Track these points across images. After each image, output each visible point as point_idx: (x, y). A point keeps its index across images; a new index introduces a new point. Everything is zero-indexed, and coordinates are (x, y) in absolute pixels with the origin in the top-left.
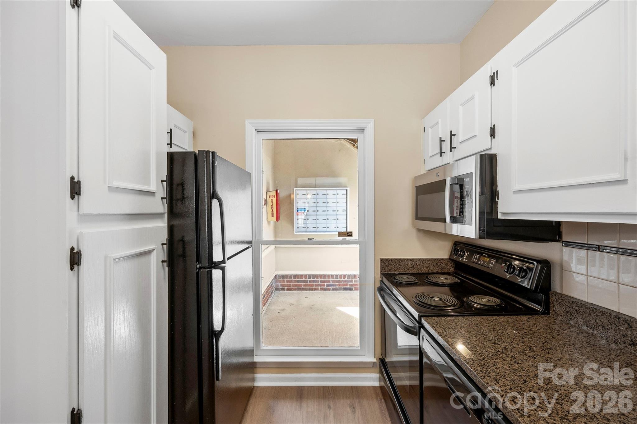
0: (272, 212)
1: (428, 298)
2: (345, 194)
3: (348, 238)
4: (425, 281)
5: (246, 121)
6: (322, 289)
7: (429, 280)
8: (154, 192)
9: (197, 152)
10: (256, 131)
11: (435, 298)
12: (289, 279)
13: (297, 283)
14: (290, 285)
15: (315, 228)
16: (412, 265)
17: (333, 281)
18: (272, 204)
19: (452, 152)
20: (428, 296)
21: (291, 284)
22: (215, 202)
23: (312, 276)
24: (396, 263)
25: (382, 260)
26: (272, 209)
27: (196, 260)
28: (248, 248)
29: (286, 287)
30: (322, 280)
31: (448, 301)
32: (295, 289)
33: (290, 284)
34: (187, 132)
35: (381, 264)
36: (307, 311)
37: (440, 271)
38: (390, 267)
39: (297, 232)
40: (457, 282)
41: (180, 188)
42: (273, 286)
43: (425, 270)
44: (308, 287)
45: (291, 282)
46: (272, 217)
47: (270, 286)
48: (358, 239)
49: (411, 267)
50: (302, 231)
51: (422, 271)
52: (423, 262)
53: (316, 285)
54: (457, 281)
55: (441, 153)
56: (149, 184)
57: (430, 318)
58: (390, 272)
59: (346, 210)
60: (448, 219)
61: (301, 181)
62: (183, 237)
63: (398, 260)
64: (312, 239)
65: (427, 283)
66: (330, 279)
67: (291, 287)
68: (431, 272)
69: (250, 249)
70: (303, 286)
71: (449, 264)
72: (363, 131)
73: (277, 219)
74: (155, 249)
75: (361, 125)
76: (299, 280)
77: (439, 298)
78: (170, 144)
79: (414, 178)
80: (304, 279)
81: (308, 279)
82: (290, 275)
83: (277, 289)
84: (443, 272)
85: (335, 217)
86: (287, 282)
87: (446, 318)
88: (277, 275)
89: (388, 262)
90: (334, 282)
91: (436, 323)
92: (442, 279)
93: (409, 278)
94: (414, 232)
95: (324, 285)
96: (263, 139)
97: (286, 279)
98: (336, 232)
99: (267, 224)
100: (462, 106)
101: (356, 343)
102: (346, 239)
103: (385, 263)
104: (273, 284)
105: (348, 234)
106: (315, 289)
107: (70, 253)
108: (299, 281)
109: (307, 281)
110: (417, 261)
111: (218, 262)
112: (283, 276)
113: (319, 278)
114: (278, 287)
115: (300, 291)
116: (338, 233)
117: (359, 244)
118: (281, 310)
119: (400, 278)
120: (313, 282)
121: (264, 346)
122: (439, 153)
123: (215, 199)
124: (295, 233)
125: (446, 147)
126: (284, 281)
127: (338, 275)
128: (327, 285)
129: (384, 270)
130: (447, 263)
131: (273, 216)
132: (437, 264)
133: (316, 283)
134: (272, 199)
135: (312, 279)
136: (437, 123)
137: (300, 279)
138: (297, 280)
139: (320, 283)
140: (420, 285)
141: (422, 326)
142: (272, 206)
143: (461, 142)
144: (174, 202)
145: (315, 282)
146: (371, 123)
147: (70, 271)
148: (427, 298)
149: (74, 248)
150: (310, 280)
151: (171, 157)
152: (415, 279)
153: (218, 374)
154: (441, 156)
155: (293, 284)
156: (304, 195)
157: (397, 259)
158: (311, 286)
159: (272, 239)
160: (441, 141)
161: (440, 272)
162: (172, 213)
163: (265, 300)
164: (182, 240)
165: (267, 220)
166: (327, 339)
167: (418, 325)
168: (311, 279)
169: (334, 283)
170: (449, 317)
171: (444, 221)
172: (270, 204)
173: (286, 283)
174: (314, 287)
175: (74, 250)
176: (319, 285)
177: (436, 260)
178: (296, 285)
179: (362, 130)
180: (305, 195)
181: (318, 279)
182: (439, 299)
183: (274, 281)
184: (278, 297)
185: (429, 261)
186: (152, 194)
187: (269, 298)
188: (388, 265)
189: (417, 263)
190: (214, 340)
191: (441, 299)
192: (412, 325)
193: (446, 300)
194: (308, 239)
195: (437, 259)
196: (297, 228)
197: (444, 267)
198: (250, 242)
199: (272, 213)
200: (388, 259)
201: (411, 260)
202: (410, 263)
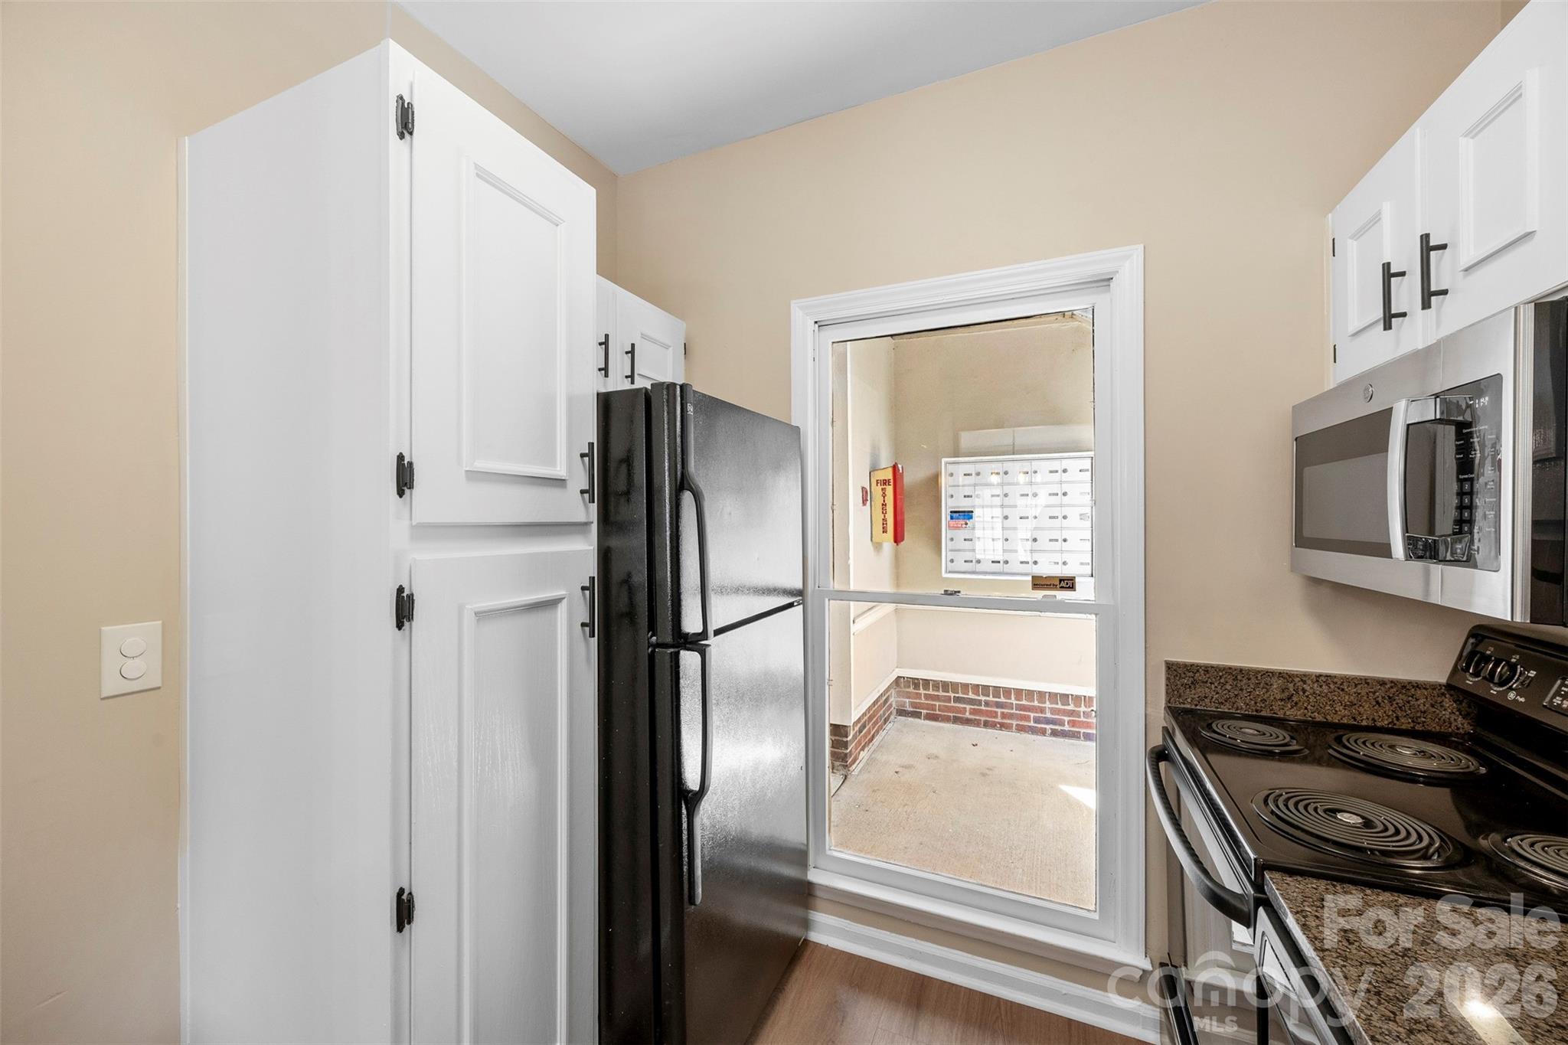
0: (884, 520)
1: (1316, 809)
2: (1088, 470)
3: (1062, 595)
4: (1331, 751)
5: (792, 305)
6: (1021, 729)
7: (1345, 751)
8: (563, 478)
9: (650, 388)
10: (817, 325)
11: (1346, 815)
12: (931, 692)
13: (952, 704)
14: (933, 707)
15: (999, 562)
16: (1283, 691)
17: (1053, 711)
18: (884, 501)
19: (1430, 307)
20: (1318, 805)
21: (937, 704)
22: (687, 498)
23: (993, 690)
24: (1222, 681)
25: (1170, 667)
26: (884, 512)
27: (648, 628)
28: (790, 605)
29: (924, 712)
30: (1021, 703)
31: (1397, 832)
32: (947, 719)
33: (932, 705)
34: (670, 347)
35: (1168, 679)
36: (973, 779)
37: (1405, 724)
38: (1201, 691)
39: (949, 572)
40: (1471, 773)
41: (624, 468)
42: (891, 705)
43: (1340, 715)
44: (983, 719)
45: (937, 698)
46: (883, 532)
47: (881, 702)
48: (1094, 599)
49: (1282, 700)
50: (963, 570)
51: (1328, 717)
52: (1332, 686)
53: (1004, 716)
54: (1472, 768)
55: (1389, 318)
56: (551, 461)
57: (1299, 878)
58: (1198, 707)
59: (1090, 515)
60: (1398, 548)
61: (967, 439)
62: (629, 575)
63: (1228, 670)
64: (956, 592)
65: (1333, 759)
66: (1045, 703)
67: (937, 712)
68: (1364, 723)
69: (798, 610)
70: (967, 714)
71: (1448, 702)
72: (1109, 285)
73: (898, 538)
74: (564, 598)
75: (1101, 269)
76: (957, 695)
77: (1363, 817)
78: (631, 377)
79: (1291, 410)
80: (971, 696)
81: (983, 695)
82: (934, 681)
83: (902, 712)
84: (1418, 727)
85: (1055, 535)
86: (927, 697)
87: (1368, 892)
88: (901, 677)
89: (1191, 674)
90: (1058, 714)
91: (1318, 904)
92: (1406, 754)
93: (1264, 734)
94: (1293, 588)
95: (1027, 718)
96: (833, 343)
97: (925, 689)
98: (1026, 574)
99: (872, 548)
100: (1472, 138)
101: (1089, 898)
102: (1055, 596)
103: (1180, 675)
104: (892, 700)
105: (1063, 584)
106: (1001, 727)
107: (397, 597)
108: (957, 700)
109: (979, 703)
110: (1305, 682)
111: (694, 634)
112: (916, 681)
113: (1013, 698)
114: (904, 707)
115: (961, 726)
116: (1030, 578)
117: (1096, 615)
118: (903, 767)
119: (1226, 730)
120: (997, 707)
121: (834, 847)
122: (1382, 322)
123: (689, 492)
124: (945, 575)
125: (1407, 293)
126: (918, 696)
127: (1068, 695)
128: (1037, 720)
129: (1180, 696)
130: (1439, 700)
131: (885, 531)
132: (1391, 699)
133: (1006, 711)
134: (882, 489)
135: (993, 697)
136: (1376, 219)
137: (961, 695)
138: (952, 695)
139: (1014, 711)
140: (1304, 760)
141: (1264, 901)
142: (884, 505)
143: (1466, 270)
144: (612, 499)
145: (1002, 708)
146: (1135, 257)
147: (397, 630)
148: (1310, 809)
149: (404, 588)
150: (987, 698)
151: (606, 403)
152: (1288, 739)
153: (692, 892)
154: (1388, 326)
155: (941, 703)
156: (969, 475)
157: (1224, 669)
158: (990, 717)
159: (887, 588)
160: (1388, 274)
161: (1404, 727)
162: (607, 521)
163: (865, 736)
164: (627, 581)
165: (871, 540)
166: (1015, 867)
167: (1252, 892)
168: (991, 698)
169: (1057, 717)
170: (1384, 891)
171: (1384, 551)
172: (878, 500)
173: (923, 701)
174: (999, 720)
175: (403, 592)
176: (1011, 716)
177: (1388, 686)
178: (949, 709)
179: (1105, 283)
180: (971, 475)
181: (1011, 699)
182: (1360, 820)
183: (893, 691)
184: (902, 732)
185: (1356, 685)
186: (559, 482)
187: (877, 732)
188: (1192, 683)
189: (1308, 688)
190: (684, 811)
191: (1368, 824)
192: (1237, 890)
193: (1392, 830)
194: (945, 591)
195: (1392, 682)
196: (949, 563)
197: (1425, 712)
198: (800, 593)
199: (883, 524)
200: (1192, 665)
201: (1281, 675)
202: (1276, 684)
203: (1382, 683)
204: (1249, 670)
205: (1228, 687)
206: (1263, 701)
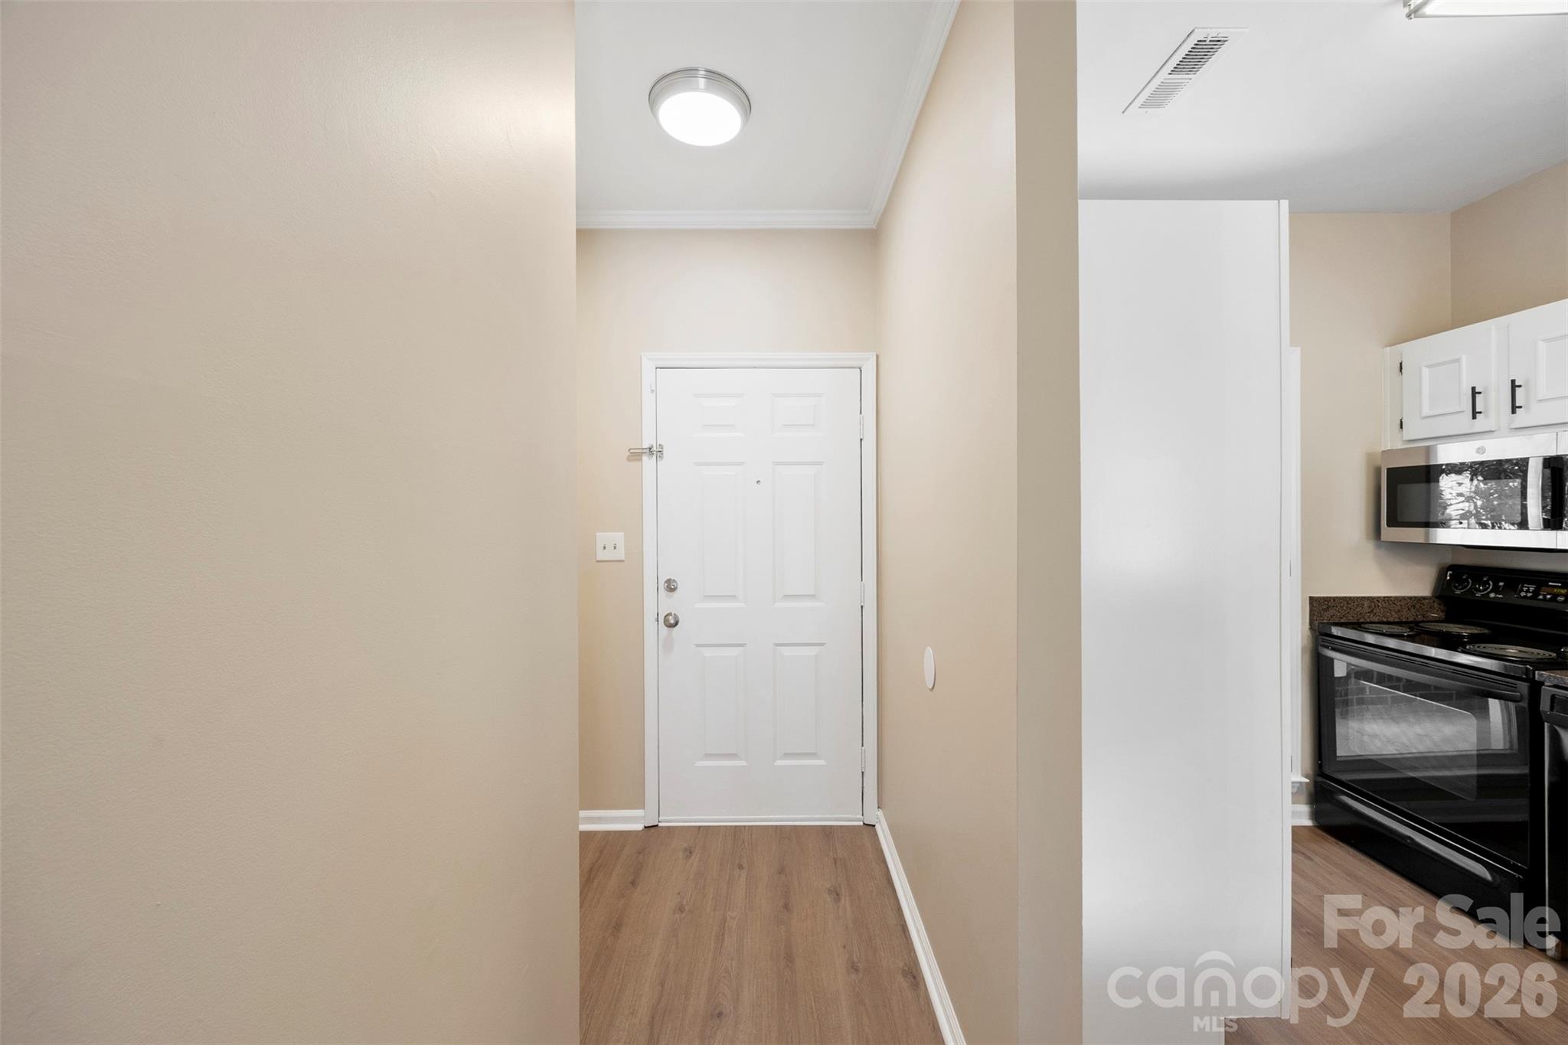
16: (1369, 607)
19: (1515, 413)
25: (1311, 598)
35: (1311, 607)
37: (1419, 618)
40: (1484, 633)
43: (1394, 617)
51: (1389, 619)
55: (1475, 413)
60: (1537, 523)
63: (1344, 599)
68: (1404, 620)
71: (1435, 607)
89: (1325, 603)
100: (1546, 342)
103: (1319, 604)
110: (1379, 601)
129: (1321, 617)
130: (1433, 604)
132: (1414, 607)
143: (1540, 401)
154: (1474, 417)
160: (1475, 393)
177: (1413, 600)
185: (1400, 600)
188: (1326, 608)
189: (1380, 605)
195: (1414, 597)
197: (1427, 611)
200: (1327, 597)
201: (1368, 598)
202: (1366, 604)
203: (1410, 598)
204: (1354, 598)
205: (1344, 608)
206: (1361, 614)
